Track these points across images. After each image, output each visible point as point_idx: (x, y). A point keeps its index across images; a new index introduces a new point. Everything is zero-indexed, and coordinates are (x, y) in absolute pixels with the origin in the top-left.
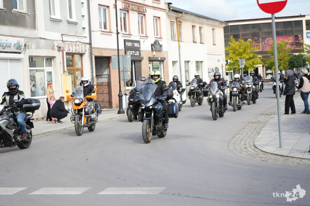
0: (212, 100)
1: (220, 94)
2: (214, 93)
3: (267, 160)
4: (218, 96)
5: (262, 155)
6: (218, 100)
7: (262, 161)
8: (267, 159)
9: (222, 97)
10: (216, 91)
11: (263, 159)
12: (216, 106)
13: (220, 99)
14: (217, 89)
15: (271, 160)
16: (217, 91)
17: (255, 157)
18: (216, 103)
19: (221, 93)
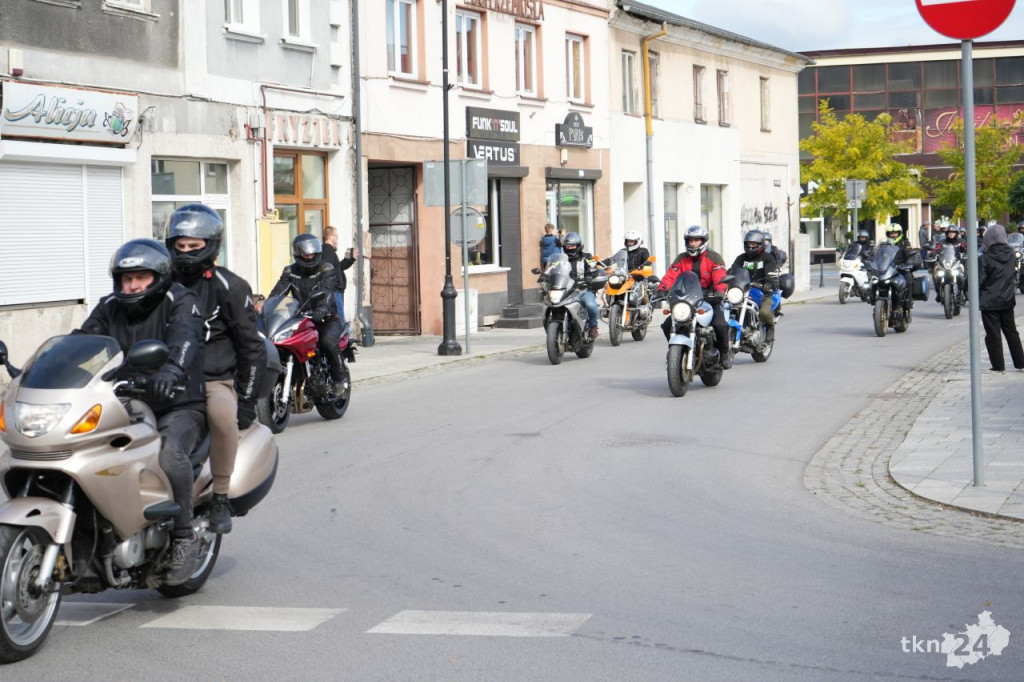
0: (943, 280)
1: (959, 268)
2: (947, 265)
3: (929, 528)
4: (955, 273)
5: (913, 510)
6: (955, 281)
7: (916, 529)
8: (930, 525)
9: (962, 275)
10: (952, 261)
11: (918, 524)
12: (952, 291)
13: (959, 278)
14: (953, 258)
15: (943, 528)
16: (954, 264)
17: (890, 515)
18: (952, 286)
19: (962, 266)
